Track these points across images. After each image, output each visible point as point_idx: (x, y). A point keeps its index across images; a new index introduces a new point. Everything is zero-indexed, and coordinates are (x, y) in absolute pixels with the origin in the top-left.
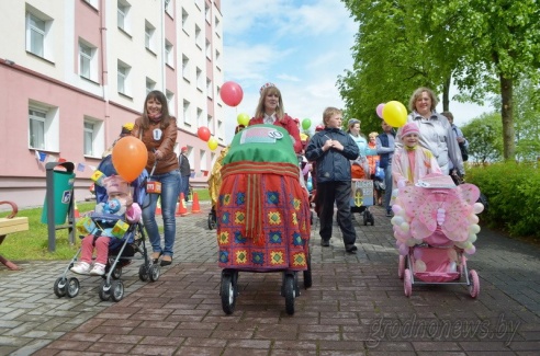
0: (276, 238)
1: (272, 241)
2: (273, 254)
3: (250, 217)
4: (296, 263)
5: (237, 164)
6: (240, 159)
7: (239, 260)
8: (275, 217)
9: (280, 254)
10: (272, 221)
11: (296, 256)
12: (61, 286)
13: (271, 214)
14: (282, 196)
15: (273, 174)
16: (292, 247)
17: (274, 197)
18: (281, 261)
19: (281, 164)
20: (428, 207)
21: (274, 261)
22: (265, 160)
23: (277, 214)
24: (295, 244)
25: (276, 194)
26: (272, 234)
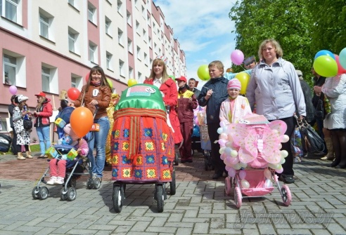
0: (150, 160)
1: (148, 162)
2: (149, 171)
3: (133, 145)
4: (164, 177)
5: (124, 110)
6: (126, 107)
7: (125, 175)
8: (149, 146)
9: (153, 171)
10: (147, 148)
11: (164, 172)
12: (36, 192)
13: (147, 144)
14: (154, 131)
15: (148, 116)
16: (162, 165)
17: (149, 132)
18: (154, 176)
19: (153, 110)
20: (251, 139)
21: (149, 176)
22: (143, 107)
23: (151, 143)
24: (164, 163)
25: (151, 130)
26: (148, 157)
